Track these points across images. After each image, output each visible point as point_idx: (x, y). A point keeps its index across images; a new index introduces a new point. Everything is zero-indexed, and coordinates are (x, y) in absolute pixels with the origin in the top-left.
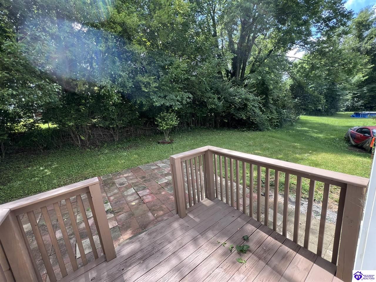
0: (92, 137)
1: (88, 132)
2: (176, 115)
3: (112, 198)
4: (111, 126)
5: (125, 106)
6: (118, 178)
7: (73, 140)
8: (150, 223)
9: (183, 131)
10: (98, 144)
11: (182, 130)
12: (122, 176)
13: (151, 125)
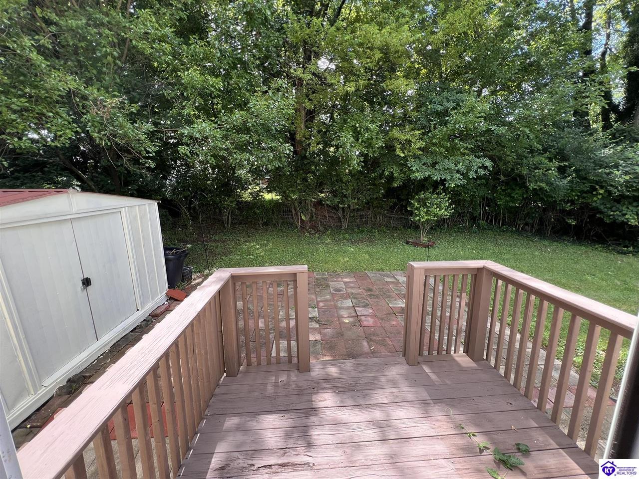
0: (314, 218)
1: (312, 210)
2: (449, 198)
3: (321, 304)
4: (340, 206)
5: (365, 177)
6: (335, 281)
7: (293, 218)
8: (361, 355)
9: (460, 231)
10: (321, 228)
11: (458, 228)
12: (340, 279)
13: (401, 211)
